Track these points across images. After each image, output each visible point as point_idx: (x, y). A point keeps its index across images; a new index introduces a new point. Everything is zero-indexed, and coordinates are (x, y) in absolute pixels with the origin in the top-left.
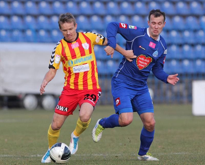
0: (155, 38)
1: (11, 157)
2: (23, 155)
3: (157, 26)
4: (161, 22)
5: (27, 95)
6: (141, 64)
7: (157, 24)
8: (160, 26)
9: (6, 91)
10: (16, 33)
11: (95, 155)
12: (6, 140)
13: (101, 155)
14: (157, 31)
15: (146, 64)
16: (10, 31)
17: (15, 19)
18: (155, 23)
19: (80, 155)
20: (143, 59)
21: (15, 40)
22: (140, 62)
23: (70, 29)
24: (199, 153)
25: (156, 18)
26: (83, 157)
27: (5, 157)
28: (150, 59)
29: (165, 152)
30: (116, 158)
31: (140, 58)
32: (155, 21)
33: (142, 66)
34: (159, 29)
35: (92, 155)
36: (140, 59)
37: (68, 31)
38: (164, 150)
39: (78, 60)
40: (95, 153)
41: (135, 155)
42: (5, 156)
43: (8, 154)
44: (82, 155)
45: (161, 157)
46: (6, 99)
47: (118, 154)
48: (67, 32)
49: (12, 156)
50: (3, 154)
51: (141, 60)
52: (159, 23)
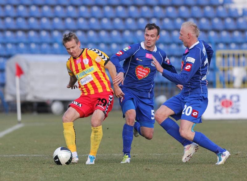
0: (149, 49)
1: (40, 157)
2: (51, 155)
3: (149, 38)
4: (153, 35)
5: (54, 101)
6: (139, 74)
7: (150, 36)
8: (152, 39)
9: (35, 97)
10: (45, 46)
11: (115, 155)
12: (36, 141)
13: (120, 155)
14: (150, 43)
15: (145, 74)
16: (39, 44)
17: (44, 34)
18: (148, 35)
19: (101, 155)
20: (141, 69)
21: (43, 52)
22: (139, 72)
23: (73, 47)
24: (207, 153)
25: (150, 31)
26: (104, 156)
27: (35, 157)
28: (148, 70)
29: (177, 152)
30: (134, 157)
31: (138, 68)
32: (148, 33)
33: (141, 75)
34: (151, 41)
35: (113, 155)
36: (138, 70)
37: (71, 49)
38: (176, 150)
39: (81, 74)
40: (115, 153)
41: (150, 154)
42: (34, 155)
43: (37, 154)
44: (103, 155)
45: (174, 156)
46: (35, 105)
47: (135, 154)
48: (70, 51)
49: (41, 155)
50: (33, 154)
51: (140, 71)
52: (152, 36)
